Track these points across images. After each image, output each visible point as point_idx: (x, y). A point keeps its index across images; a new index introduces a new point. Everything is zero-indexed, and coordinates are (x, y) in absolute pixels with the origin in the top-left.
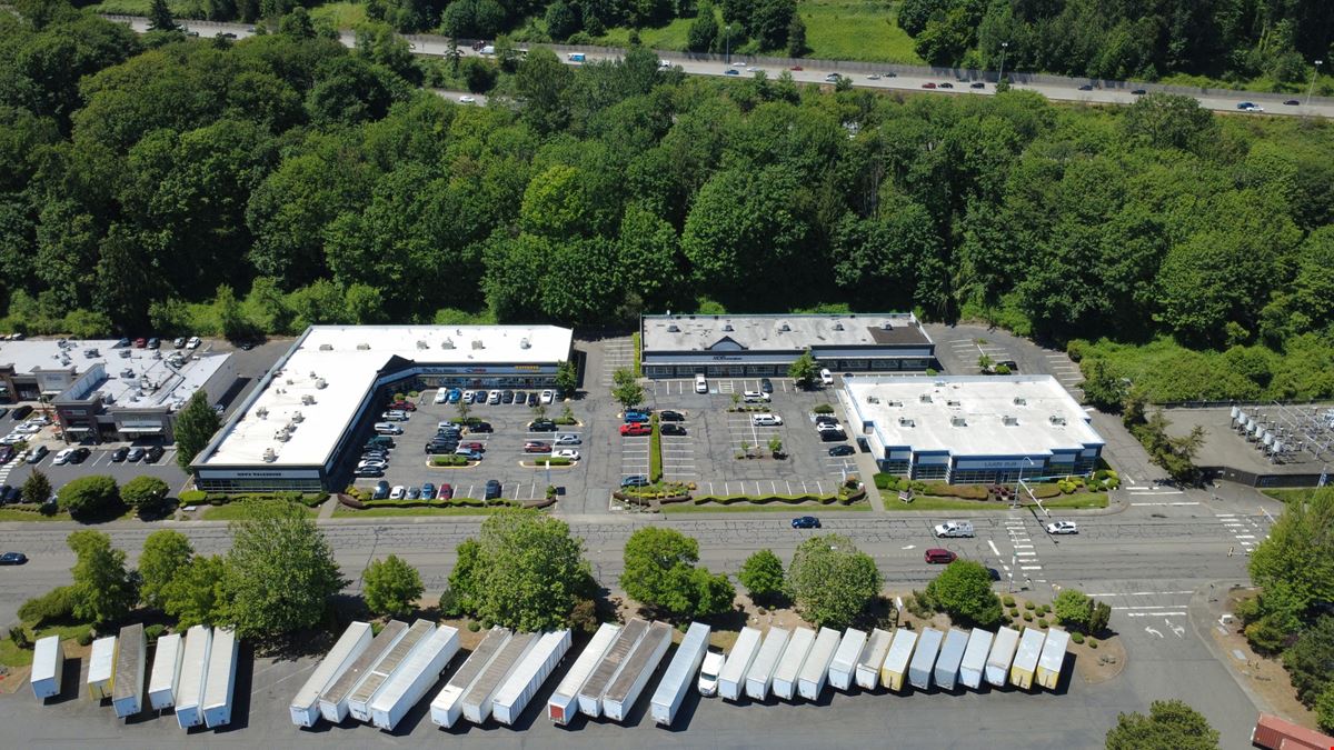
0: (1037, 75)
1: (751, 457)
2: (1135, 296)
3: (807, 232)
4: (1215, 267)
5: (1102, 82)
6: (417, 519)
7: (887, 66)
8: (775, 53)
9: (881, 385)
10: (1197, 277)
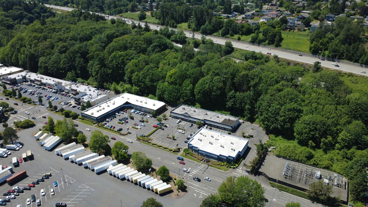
0: (343, 60)
1: (169, 138)
2: (285, 127)
3: (220, 93)
4: (308, 124)
5: (364, 66)
6: (105, 131)
7: (299, 52)
8: (271, 45)
9: (209, 131)
10: (303, 125)
